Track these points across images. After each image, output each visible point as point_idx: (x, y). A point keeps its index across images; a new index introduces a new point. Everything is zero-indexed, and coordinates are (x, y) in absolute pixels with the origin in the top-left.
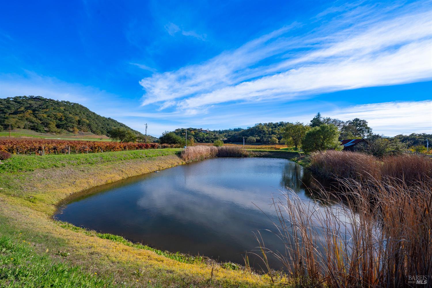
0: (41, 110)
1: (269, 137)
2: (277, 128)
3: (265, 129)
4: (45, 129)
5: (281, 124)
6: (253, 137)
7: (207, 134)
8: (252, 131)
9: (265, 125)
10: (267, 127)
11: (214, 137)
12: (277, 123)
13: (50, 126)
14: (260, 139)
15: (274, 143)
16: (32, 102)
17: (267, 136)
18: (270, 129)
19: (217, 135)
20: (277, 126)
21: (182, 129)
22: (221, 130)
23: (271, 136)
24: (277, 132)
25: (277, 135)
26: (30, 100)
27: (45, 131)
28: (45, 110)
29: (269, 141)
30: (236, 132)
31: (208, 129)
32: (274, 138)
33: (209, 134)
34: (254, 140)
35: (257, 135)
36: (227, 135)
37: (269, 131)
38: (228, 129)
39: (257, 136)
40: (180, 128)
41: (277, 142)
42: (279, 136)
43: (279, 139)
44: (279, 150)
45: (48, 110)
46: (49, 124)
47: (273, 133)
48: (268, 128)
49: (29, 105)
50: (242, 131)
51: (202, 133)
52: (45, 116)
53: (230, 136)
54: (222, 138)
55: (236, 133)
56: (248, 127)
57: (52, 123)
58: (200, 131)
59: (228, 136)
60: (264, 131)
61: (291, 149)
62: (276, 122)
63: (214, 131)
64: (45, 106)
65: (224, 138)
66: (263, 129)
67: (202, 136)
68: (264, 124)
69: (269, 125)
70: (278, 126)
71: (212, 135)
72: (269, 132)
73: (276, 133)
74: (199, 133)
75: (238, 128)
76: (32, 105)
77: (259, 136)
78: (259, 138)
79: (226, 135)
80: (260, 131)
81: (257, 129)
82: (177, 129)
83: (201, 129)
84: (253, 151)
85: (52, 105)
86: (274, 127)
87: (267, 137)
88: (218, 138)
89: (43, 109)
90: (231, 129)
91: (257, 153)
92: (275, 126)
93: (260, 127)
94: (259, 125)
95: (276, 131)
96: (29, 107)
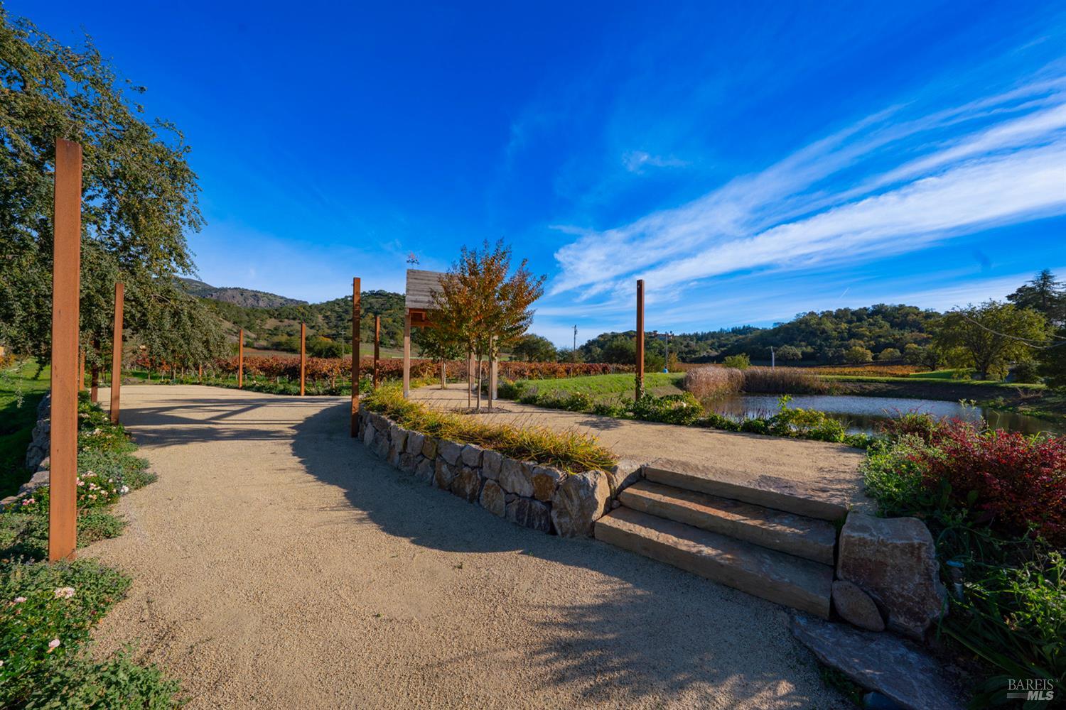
0: (383, 311)
1: (841, 346)
2: (866, 323)
3: (828, 325)
4: (391, 343)
5: (879, 311)
6: (793, 347)
7: (669, 342)
8: (786, 333)
9: (827, 315)
10: (834, 320)
11: (687, 350)
12: (865, 309)
13: (397, 337)
14: (813, 350)
15: (857, 362)
16: (373, 300)
17: (836, 342)
18: (844, 326)
19: (693, 343)
20: (865, 317)
21: (613, 333)
22: (700, 333)
23: (846, 342)
24: (868, 333)
25: (868, 341)
26: (371, 297)
27: (392, 345)
28: (389, 311)
29: (842, 357)
30: (740, 336)
31: (671, 332)
32: (859, 348)
33: (675, 342)
34: (796, 355)
35: (804, 341)
36: (717, 344)
37: (839, 330)
38: (717, 330)
39: (803, 343)
40: (609, 331)
41: (867, 359)
42: (872, 342)
43: (876, 349)
44: (907, 377)
45: (392, 311)
46: (395, 334)
47: (852, 335)
48: (837, 324)
49: (369, 306)
50: (758, 333)
51: (658, 341)
52: (390, 320)
53: (724, 346)
54: (705, 350)
55: (739, 339)
56: (775, 324)
57: (399, 332)
58: (654, 337)
59: (719, 347)
60: (823, 331)
61: (961, 376)
62: (862, 307)
63: (684, 337)
64: (388, 305)
65: (710, 351)
66: (823, 326)
67: (659, 347)
68: (823, 313)
69: (841, 315)
70: (869, 316)
71: (682, 344)
72: (839, 333)
73: (865, 336)
74: (651, 341)
75: (744, 327)
76: (373, 305)
77: (810, 344)
78: (809, 349)
79: (713, 343)
80: (811, 332)
81: (803, 326)
82: (602, 333)
83: (655, 332)
84: (839, 381)
85: (397, 302)
86: (855, 320)
87: (836, 347)
88: (697, 351)
89: (386, 310)
90: (726, 329)
91: (850, 386)
92: (860, 315)
93: (813, 322)
94: (808, 318)
95: (864, 330)
96: (369, 308)
